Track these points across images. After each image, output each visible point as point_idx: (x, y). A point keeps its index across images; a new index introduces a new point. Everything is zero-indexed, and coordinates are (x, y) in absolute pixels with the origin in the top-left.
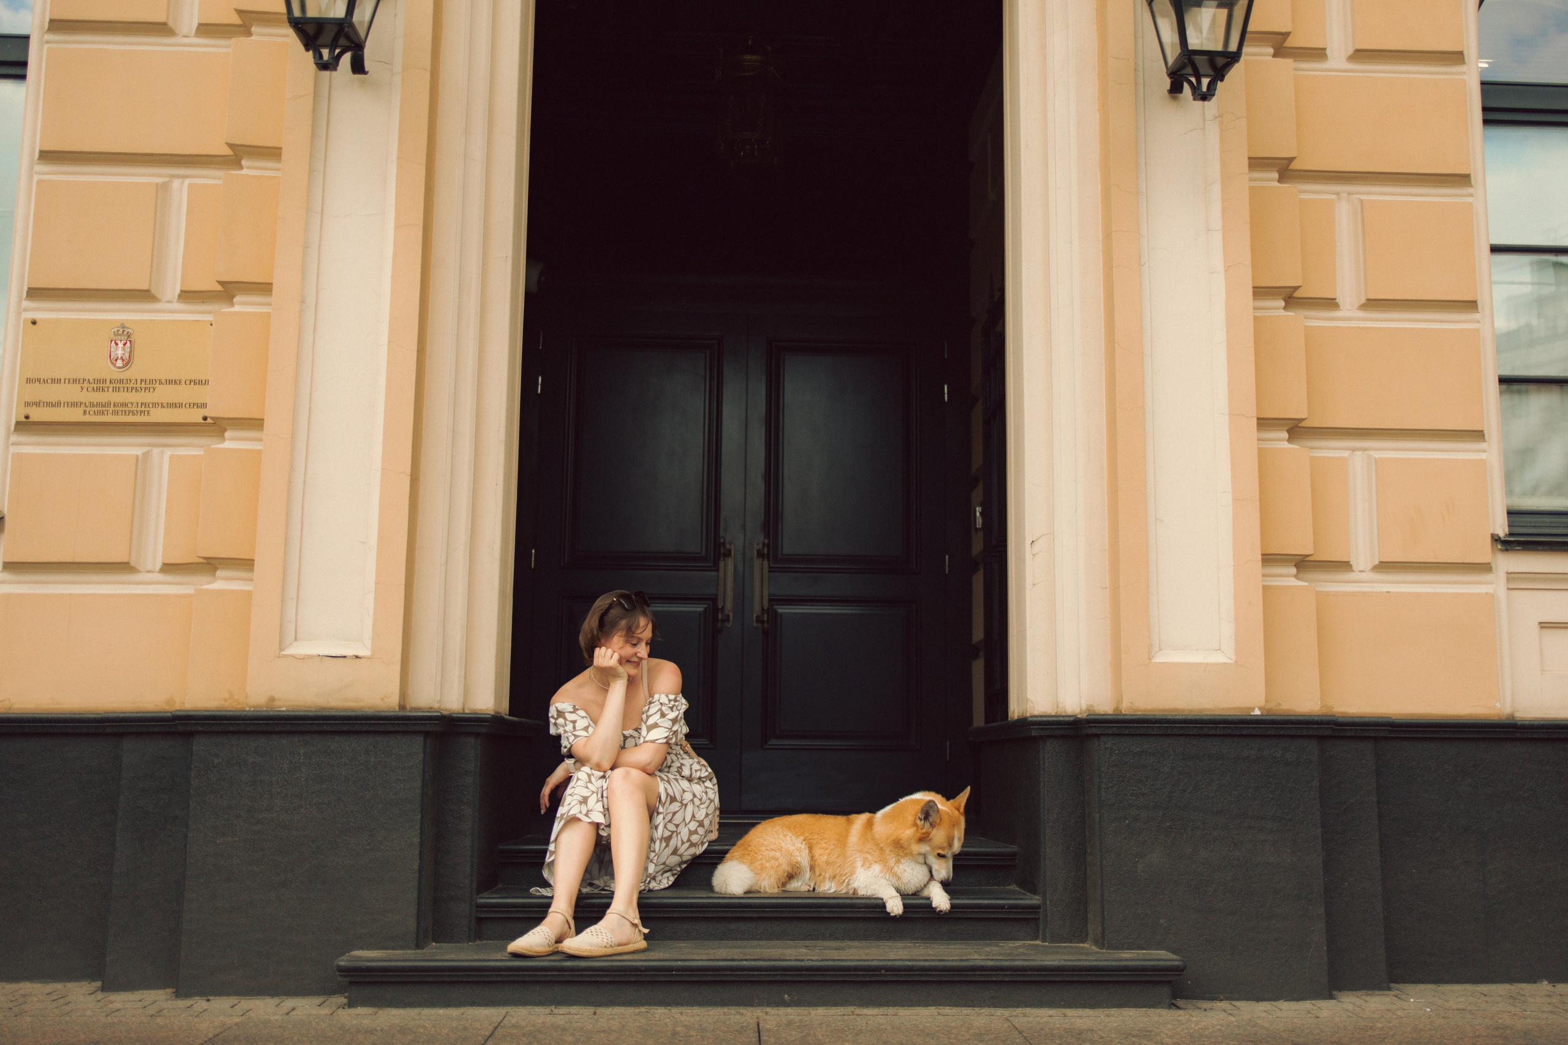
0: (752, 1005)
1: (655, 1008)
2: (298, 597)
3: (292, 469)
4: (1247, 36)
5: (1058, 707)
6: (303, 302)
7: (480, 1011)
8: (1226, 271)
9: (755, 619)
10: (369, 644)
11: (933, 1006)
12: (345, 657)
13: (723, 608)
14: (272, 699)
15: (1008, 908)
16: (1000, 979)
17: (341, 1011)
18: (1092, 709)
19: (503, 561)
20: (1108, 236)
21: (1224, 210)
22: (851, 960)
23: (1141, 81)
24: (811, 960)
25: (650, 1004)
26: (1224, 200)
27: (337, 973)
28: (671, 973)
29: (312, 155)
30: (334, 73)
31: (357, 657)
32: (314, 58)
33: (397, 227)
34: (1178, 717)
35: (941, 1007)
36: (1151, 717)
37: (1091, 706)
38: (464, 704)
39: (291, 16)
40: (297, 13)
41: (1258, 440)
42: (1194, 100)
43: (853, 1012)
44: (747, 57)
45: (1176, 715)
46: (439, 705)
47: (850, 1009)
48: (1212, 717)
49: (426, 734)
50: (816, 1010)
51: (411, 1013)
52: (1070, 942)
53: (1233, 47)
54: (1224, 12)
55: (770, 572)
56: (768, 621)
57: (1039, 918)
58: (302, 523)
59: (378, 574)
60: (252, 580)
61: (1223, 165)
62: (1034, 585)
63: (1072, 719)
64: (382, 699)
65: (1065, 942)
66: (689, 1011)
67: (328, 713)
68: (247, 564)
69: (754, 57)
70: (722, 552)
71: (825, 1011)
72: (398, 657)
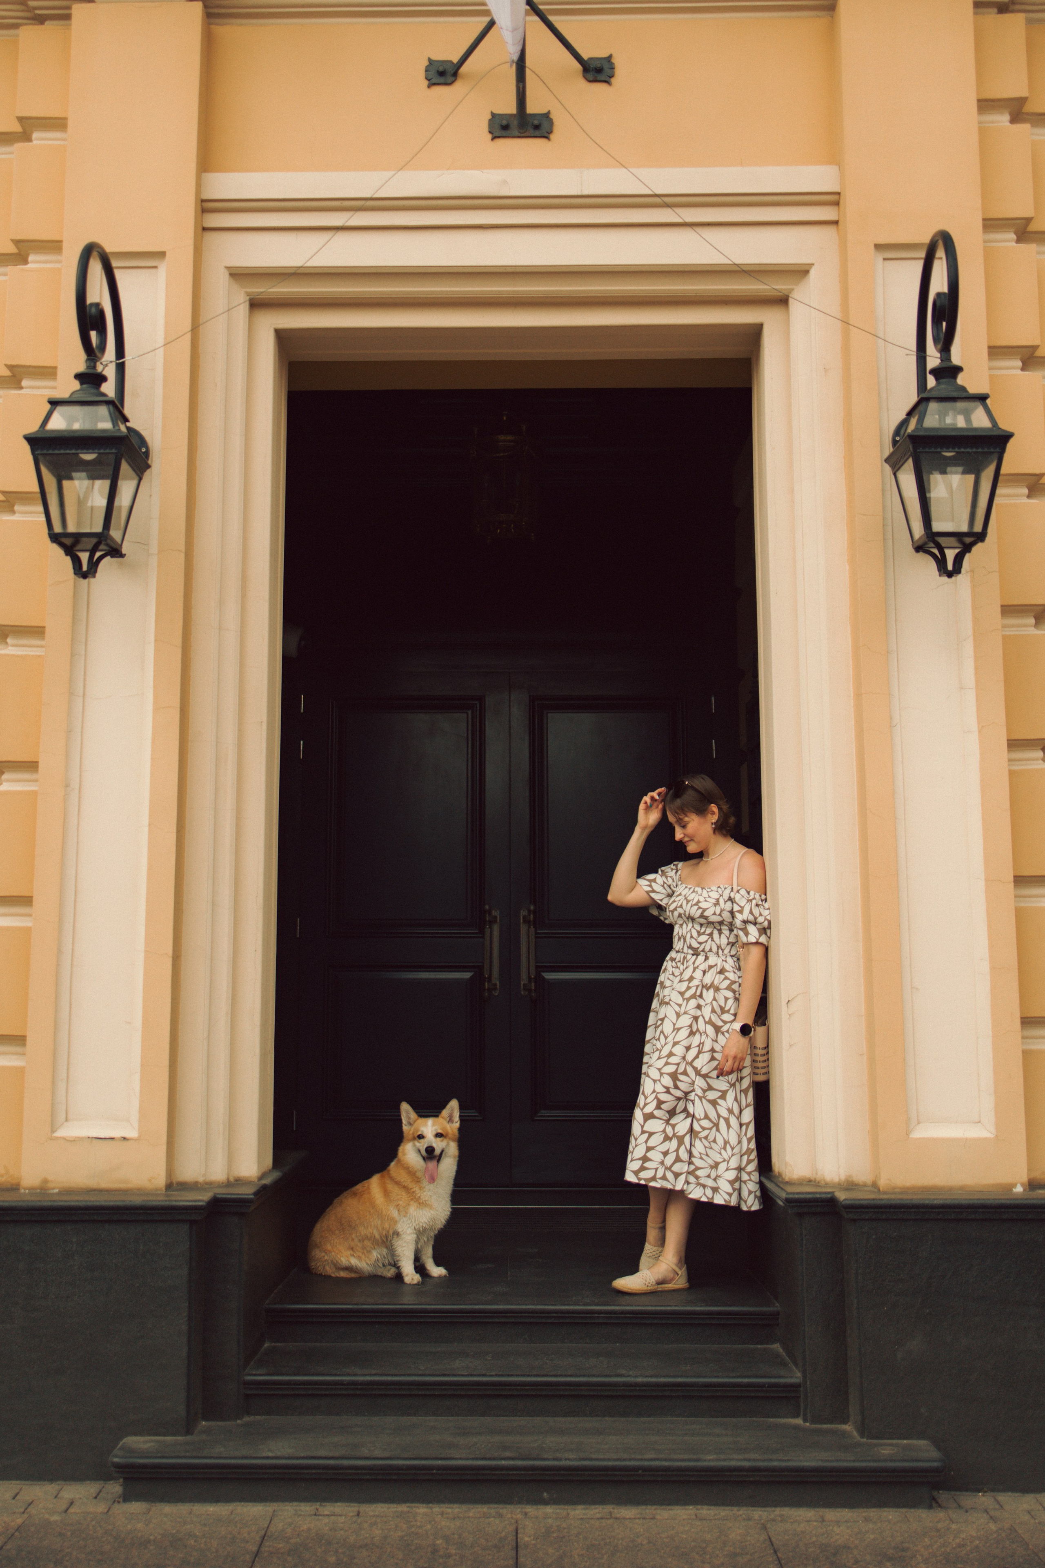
0: (511, 1503)
1: (417, 1505)
2: (68, 1078)
3: (60, 951)
4: (1001, 478)
5: (816, 1173)
6: (67, 786)
7: (249, 1508)
8: (980, 731)
9: (522, 987)
10: (136, 1124)
11: (691, 1504)
12: (113, 1139)
13: (490, 978)
14: (46, 1181)
15: (768, 1387)
16: (758, 1479)
17: (116, 1505)
18: (851, 1180)
19: (263, 1025)
20: (858, 695)
21: (976, 668)
22: (609, 1460)
23: (889, 536)
24: (569, 1459)
25: (412, 1501)
26: (976, 658)
27: (112, 1468)
28: (432, 1472)
29: (73, 639)
30: (92, 580)
31: (124, 1138)
32: (74, 568)
33: (156, 710)
34: (935, 1202)
35: (699, 1507)
36: (908, 1202)
37: (850, 1176)
38: (228, 1174)
39: (52, 532)
40: (58, 529)
41: (1016, 896)
42: (940, 575)
43: (611, 1513)
44: (502, 437)
45: (934, 1199)
46: (204, 1178)
47: (608, 1508)
48: (971, 1202)
49: (192, 1222)
50: (575, 1510)
51: (182, 1509)
52: (832, 1423)
53: (978, 528)
54: (971, 478)
55: (536, 937)
56: (535, 990)
57: (800, 1397)
58: (71, 1004)
59: (143, 1057)
60: (24, 1054)
61: (976, 621)
62: (790, 1045)
63: (829, 1196)
64: (150, 1181)
65: (826, 1423)
66: (450, 1510)
67: (98, 1204)
68: (20, 1040)
69: (509, 437)
70: (487, 919)
71: (584, 1511)
72: (164, 1139)
